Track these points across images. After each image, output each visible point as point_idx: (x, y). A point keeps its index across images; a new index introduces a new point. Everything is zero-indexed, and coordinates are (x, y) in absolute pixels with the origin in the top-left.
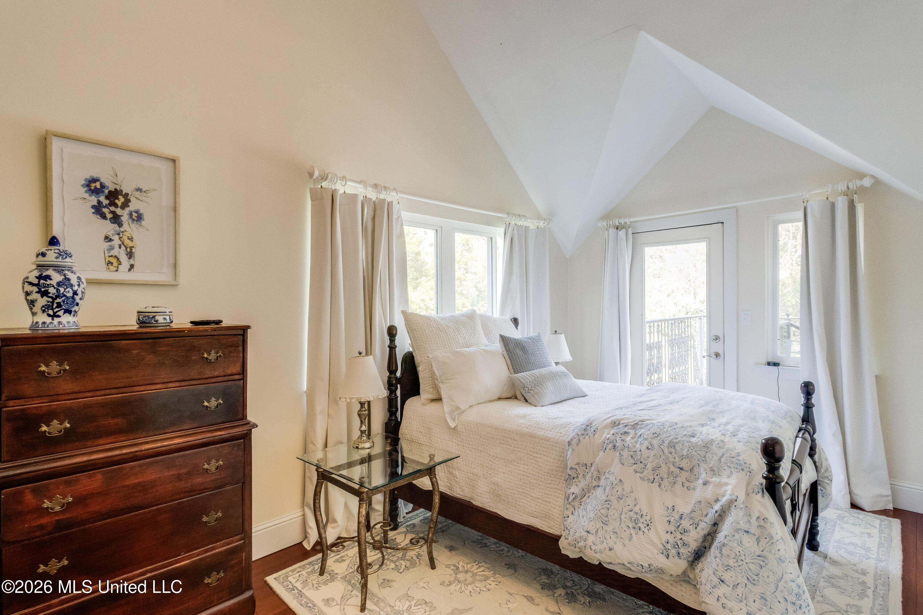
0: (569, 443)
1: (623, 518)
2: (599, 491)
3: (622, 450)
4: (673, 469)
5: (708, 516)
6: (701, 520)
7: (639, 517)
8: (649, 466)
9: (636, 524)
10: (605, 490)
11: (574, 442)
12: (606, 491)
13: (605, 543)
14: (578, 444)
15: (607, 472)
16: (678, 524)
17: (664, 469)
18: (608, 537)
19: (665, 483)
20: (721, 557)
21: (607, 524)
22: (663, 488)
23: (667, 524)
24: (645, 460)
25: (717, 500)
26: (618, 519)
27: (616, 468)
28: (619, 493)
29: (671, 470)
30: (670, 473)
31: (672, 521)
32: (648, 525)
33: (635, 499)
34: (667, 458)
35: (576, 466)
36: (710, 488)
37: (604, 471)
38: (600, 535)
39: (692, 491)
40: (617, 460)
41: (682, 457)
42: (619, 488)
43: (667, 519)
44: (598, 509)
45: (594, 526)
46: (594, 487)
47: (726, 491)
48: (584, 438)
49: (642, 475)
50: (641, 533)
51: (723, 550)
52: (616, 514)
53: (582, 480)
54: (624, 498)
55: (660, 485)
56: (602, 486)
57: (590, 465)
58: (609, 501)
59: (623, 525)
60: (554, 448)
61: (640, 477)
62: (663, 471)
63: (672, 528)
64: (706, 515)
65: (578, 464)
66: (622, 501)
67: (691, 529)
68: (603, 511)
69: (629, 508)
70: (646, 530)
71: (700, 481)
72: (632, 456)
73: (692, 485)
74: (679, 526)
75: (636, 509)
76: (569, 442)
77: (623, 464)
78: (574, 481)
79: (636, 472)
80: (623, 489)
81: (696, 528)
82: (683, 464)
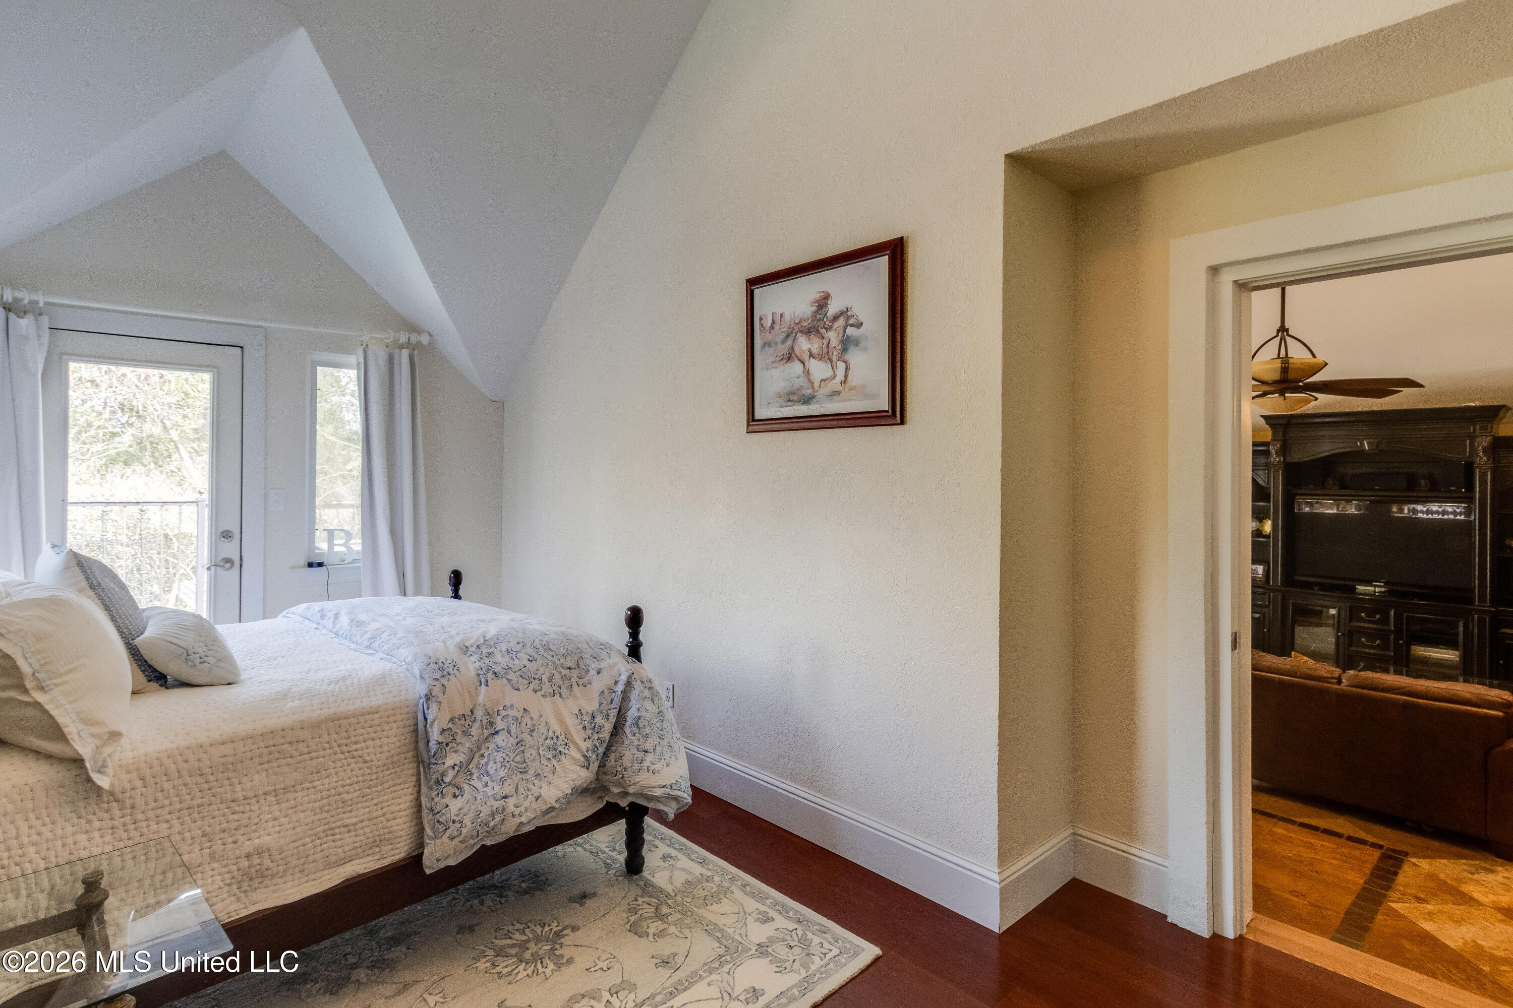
0: (428, 697)
1: (542, 753)
2: (499, 739)
3: (506, 674)
4: (564, 672)
5: (614, 702)
6: (609, 709)
7: (555, 741)
8: (545, 678)
9: (556, 750)
10: (509, 732)
11: (437, 691)
12: (512, 732)
13: (530, 796)
14: (444, 693)
15: (501, 709)
16: (593, 724)
17: (557, 676)
18: (531, 786)
19: (564, 691)
20: (639, 731)
21: (526, 772)
22: (565, 696)
23: (583, 732)
24: (536, 674)
25: (616, 682)
26: (537, 757)
27: (512, 698)
28: (529, 726)
29: (563, 674)
30: (565, 678)
31: (587, 725)
32: (566, 745)
33: (547, 723)
34: (554, 663)
35: (450, 724)
36: (605, 673)
37: (496, 710)
38: (521, 790)
39: (589, 686)
40: (508, 688)
41: (565, 656)
42: (527, 720)
43: (582, 726)
44: (510, 760)
45: (512, 784)
46: (487, 739)
47: (619, 670)
48: (448, 681)
49: (542, 692)
50: (563, 757)
51: (640, 724)
52: (534, 752)
53: (463, 740)
54: (536, 728)
55: (561, 696)
56: (503, 729)
57: (470, 714)
58: (522, 741)
59: (544, 761)
60: (392, 718)
61: (543, 696)
62: (557, 678)
63: (589, 732)
64: (612, 702)
65: (452, 720)
66: (535, 734)
67: (604, 723)
68: (518, 759)
69: (544, 737)
70: (566, 751)
71: (593, 672)
72: (521, 676)
73: (585, 680)
74: (595, 726)
75: (551, 734)
76: (426, 695)
77: (518, 689)
78: (448, 748)
79: (536, 691)
80: (532, 718)
81: (608, 719)
82: (569, 663)
